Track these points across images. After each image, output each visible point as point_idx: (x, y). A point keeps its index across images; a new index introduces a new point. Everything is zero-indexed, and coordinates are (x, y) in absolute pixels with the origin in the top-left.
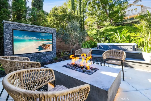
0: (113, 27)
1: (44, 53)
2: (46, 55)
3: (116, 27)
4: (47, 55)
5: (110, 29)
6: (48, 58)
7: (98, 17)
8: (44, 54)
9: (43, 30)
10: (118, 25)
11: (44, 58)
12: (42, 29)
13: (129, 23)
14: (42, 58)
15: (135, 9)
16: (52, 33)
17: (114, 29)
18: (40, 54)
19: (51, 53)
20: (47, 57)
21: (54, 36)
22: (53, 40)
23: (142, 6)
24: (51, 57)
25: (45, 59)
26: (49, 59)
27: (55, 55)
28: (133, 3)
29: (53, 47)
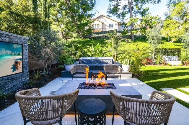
0: (82, 40)
1: (9, 78)
2: (12, 80)
3: (84, 40)
4: (14, 80)
5: (79, 41)
6: (16, 85)
7: (65, 26)
8: (9, 80)
9: (7, 39)
10: (85, 38)
11: (10, 86)
12: (5, 37)
13: (95, 37)
14: (7, 87)
15: (98, 25)
16: (22, 45)
17: (83, 41)
18: (3, 79)
19: (21, 75)
20: (15, 83)
21: (24, 48)
22: (24, 56)
23: (103, 23)
24: (21, 81)
25: (11, 88)
26: (18, 85)
27: (28, 78)
28: (97, 18)
29: (24, 66)
